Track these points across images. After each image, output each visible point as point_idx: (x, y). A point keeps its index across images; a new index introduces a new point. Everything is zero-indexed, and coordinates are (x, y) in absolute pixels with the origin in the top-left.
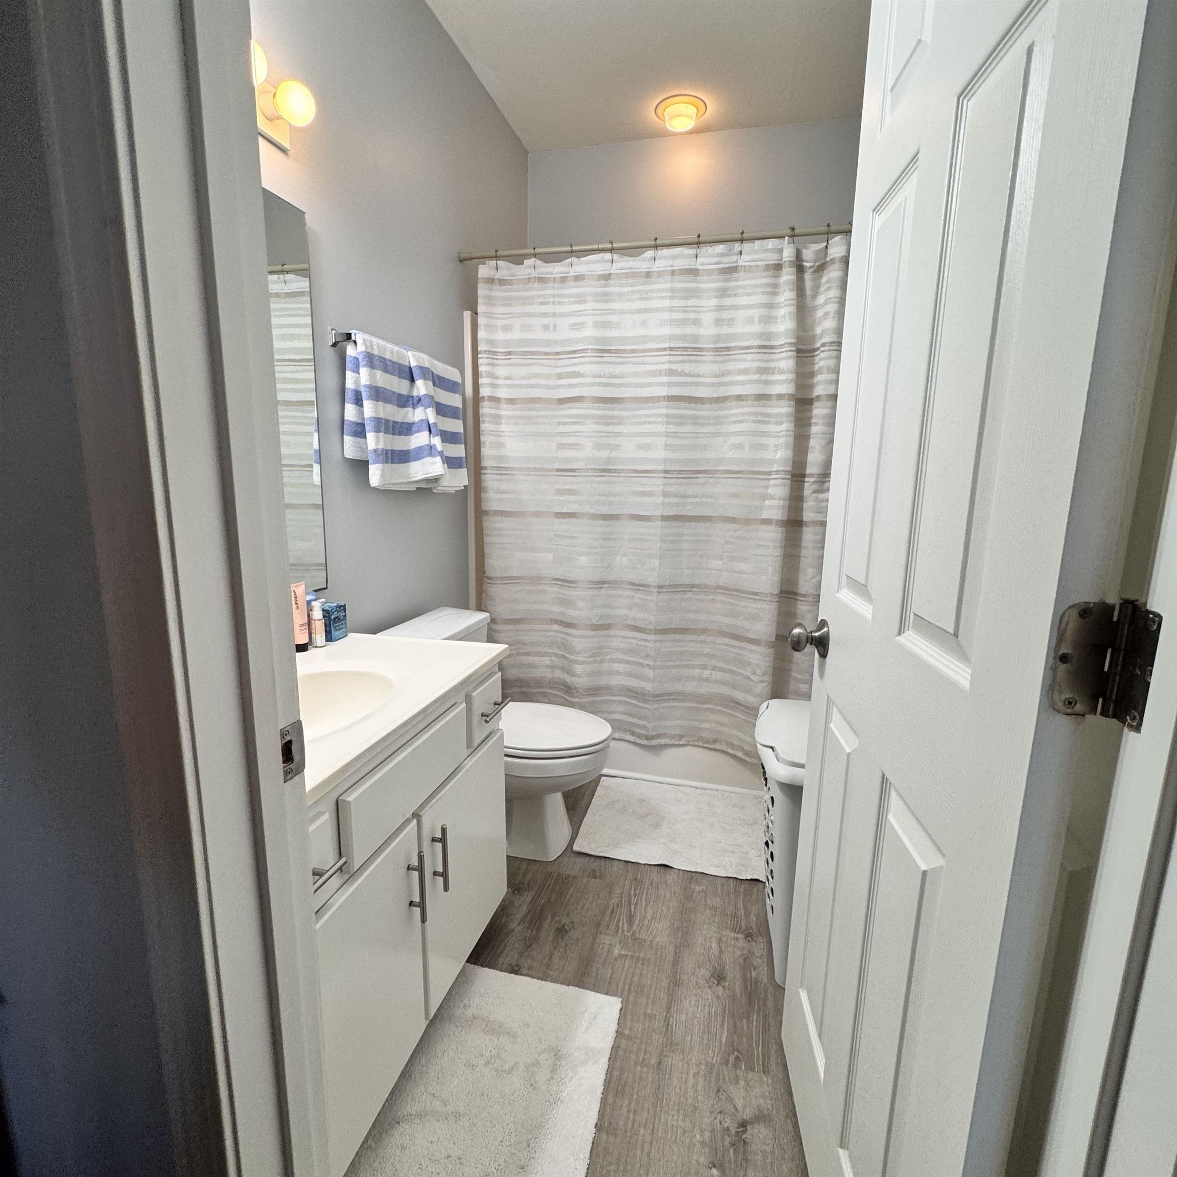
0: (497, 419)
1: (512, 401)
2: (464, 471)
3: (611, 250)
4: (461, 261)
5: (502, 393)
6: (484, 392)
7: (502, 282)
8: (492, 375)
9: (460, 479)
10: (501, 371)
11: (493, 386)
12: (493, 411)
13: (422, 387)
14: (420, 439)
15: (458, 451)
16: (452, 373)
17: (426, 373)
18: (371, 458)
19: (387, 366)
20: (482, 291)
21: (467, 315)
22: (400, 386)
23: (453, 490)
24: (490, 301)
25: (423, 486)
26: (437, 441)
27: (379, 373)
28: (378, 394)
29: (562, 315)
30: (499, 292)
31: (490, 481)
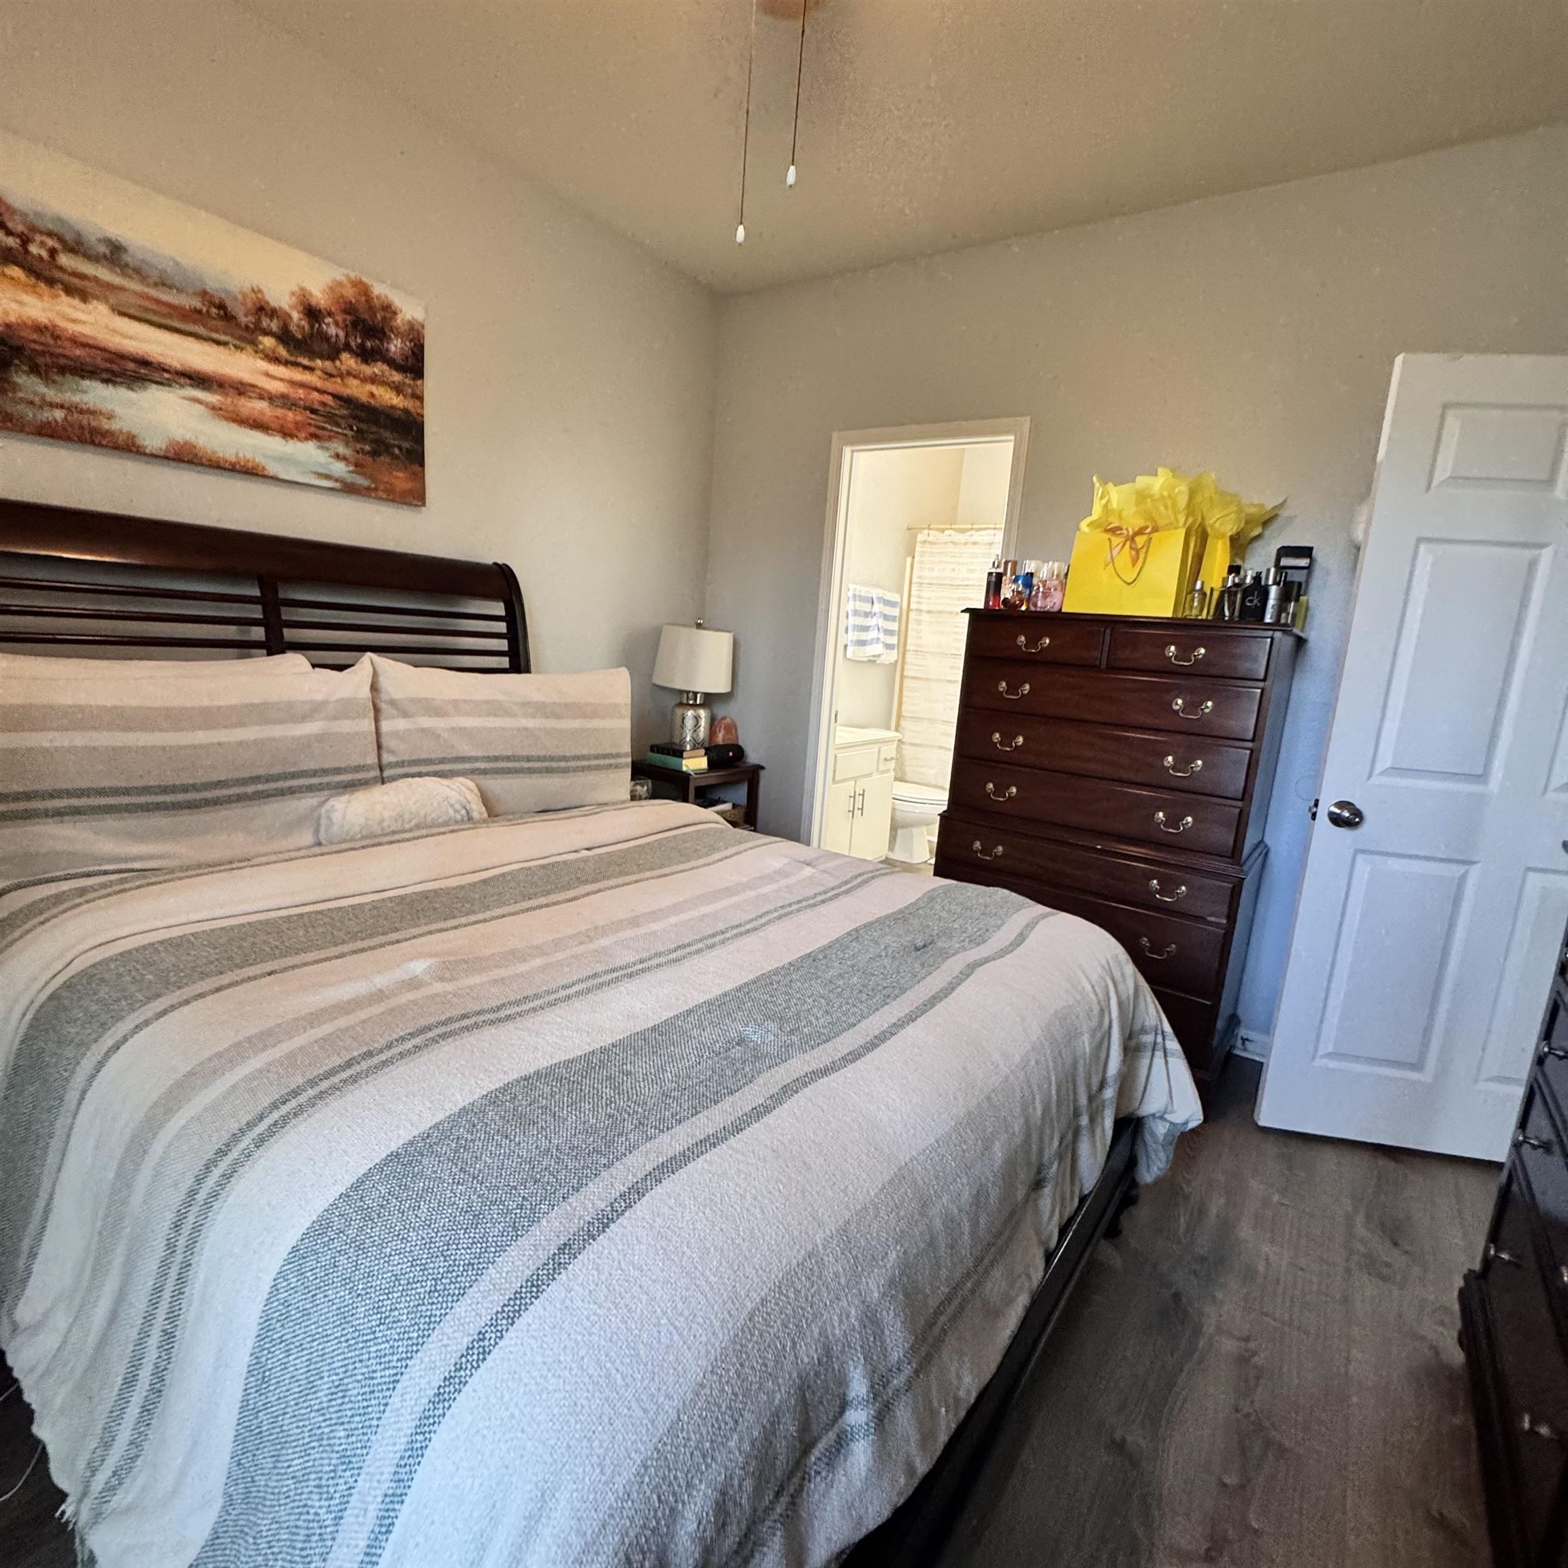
0: (919, 622)
1: (929, 612)
2: (895, 651)
3: (995, 529)
4: (909, 529)
5: (924, 607)
6: (913, 606)
7: (931, 543)
8: (919, 597)
9: (892, 656)
10: (924, 594)
11: (919, 603)
12: (917, 618)
13: (877, 608)
14: (872, 634)
15: (893, 640)
16: (895, 597)
17: (881, 600)
18: (849, 643)
19: (862, 599)
20: (918, 548)
21: (909, 560)
22: (866, 607)
23: (887, 662)
24: (923, 554)
25: (872, 659)
26: (882, 636)
27: (858, 603)
28: (856, 613)
29: (963, 563)
30: (927, 548)
31: (910, 658)
